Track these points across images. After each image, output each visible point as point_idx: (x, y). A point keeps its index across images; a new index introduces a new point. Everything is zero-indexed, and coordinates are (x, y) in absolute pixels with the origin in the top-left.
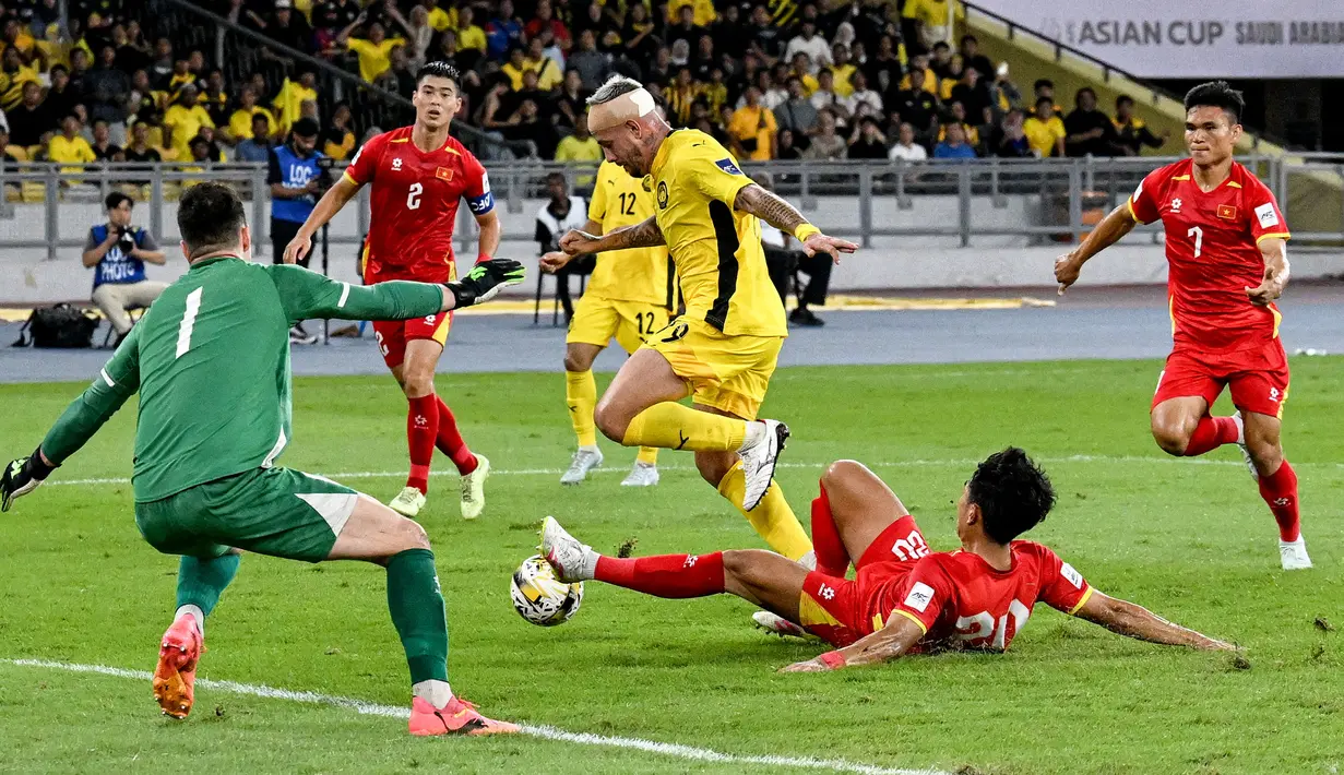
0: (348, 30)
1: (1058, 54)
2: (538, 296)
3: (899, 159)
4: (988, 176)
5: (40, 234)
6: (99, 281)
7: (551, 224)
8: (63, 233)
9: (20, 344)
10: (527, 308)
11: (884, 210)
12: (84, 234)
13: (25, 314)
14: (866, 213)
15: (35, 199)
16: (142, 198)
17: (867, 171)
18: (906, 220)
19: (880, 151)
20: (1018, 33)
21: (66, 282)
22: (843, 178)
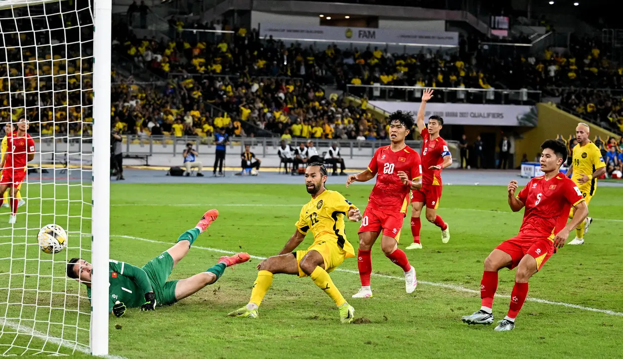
0: (242, 105)
1: (384, 113)
2: (280, 167)
3: (359, 140)
4: (378, 144)
5: (172, 151)
6: (185, 161)
7: (282, 151)
8: (177, 151)
9: (168, 175)
10: (277, 170)
11: (356, 151)
12: (182, 151)
13: (169, 169)
14: (351, 152)
15: (171, 144)
16: (194, 144)
17: (351, 142)
18: (360, 153)
19: (355, 138)
20: (376, 108)
21: (178, 162)
22: (347, 143)
